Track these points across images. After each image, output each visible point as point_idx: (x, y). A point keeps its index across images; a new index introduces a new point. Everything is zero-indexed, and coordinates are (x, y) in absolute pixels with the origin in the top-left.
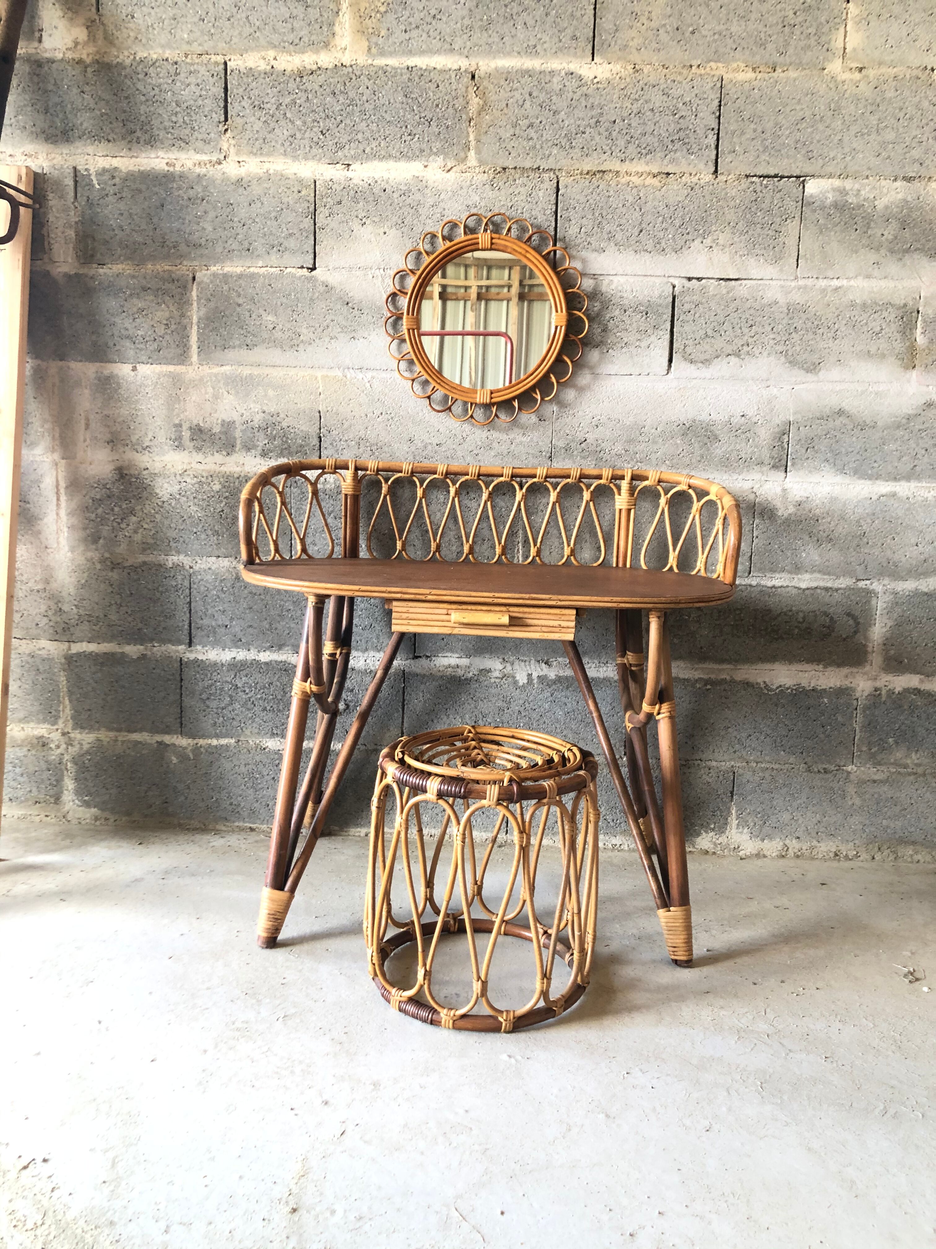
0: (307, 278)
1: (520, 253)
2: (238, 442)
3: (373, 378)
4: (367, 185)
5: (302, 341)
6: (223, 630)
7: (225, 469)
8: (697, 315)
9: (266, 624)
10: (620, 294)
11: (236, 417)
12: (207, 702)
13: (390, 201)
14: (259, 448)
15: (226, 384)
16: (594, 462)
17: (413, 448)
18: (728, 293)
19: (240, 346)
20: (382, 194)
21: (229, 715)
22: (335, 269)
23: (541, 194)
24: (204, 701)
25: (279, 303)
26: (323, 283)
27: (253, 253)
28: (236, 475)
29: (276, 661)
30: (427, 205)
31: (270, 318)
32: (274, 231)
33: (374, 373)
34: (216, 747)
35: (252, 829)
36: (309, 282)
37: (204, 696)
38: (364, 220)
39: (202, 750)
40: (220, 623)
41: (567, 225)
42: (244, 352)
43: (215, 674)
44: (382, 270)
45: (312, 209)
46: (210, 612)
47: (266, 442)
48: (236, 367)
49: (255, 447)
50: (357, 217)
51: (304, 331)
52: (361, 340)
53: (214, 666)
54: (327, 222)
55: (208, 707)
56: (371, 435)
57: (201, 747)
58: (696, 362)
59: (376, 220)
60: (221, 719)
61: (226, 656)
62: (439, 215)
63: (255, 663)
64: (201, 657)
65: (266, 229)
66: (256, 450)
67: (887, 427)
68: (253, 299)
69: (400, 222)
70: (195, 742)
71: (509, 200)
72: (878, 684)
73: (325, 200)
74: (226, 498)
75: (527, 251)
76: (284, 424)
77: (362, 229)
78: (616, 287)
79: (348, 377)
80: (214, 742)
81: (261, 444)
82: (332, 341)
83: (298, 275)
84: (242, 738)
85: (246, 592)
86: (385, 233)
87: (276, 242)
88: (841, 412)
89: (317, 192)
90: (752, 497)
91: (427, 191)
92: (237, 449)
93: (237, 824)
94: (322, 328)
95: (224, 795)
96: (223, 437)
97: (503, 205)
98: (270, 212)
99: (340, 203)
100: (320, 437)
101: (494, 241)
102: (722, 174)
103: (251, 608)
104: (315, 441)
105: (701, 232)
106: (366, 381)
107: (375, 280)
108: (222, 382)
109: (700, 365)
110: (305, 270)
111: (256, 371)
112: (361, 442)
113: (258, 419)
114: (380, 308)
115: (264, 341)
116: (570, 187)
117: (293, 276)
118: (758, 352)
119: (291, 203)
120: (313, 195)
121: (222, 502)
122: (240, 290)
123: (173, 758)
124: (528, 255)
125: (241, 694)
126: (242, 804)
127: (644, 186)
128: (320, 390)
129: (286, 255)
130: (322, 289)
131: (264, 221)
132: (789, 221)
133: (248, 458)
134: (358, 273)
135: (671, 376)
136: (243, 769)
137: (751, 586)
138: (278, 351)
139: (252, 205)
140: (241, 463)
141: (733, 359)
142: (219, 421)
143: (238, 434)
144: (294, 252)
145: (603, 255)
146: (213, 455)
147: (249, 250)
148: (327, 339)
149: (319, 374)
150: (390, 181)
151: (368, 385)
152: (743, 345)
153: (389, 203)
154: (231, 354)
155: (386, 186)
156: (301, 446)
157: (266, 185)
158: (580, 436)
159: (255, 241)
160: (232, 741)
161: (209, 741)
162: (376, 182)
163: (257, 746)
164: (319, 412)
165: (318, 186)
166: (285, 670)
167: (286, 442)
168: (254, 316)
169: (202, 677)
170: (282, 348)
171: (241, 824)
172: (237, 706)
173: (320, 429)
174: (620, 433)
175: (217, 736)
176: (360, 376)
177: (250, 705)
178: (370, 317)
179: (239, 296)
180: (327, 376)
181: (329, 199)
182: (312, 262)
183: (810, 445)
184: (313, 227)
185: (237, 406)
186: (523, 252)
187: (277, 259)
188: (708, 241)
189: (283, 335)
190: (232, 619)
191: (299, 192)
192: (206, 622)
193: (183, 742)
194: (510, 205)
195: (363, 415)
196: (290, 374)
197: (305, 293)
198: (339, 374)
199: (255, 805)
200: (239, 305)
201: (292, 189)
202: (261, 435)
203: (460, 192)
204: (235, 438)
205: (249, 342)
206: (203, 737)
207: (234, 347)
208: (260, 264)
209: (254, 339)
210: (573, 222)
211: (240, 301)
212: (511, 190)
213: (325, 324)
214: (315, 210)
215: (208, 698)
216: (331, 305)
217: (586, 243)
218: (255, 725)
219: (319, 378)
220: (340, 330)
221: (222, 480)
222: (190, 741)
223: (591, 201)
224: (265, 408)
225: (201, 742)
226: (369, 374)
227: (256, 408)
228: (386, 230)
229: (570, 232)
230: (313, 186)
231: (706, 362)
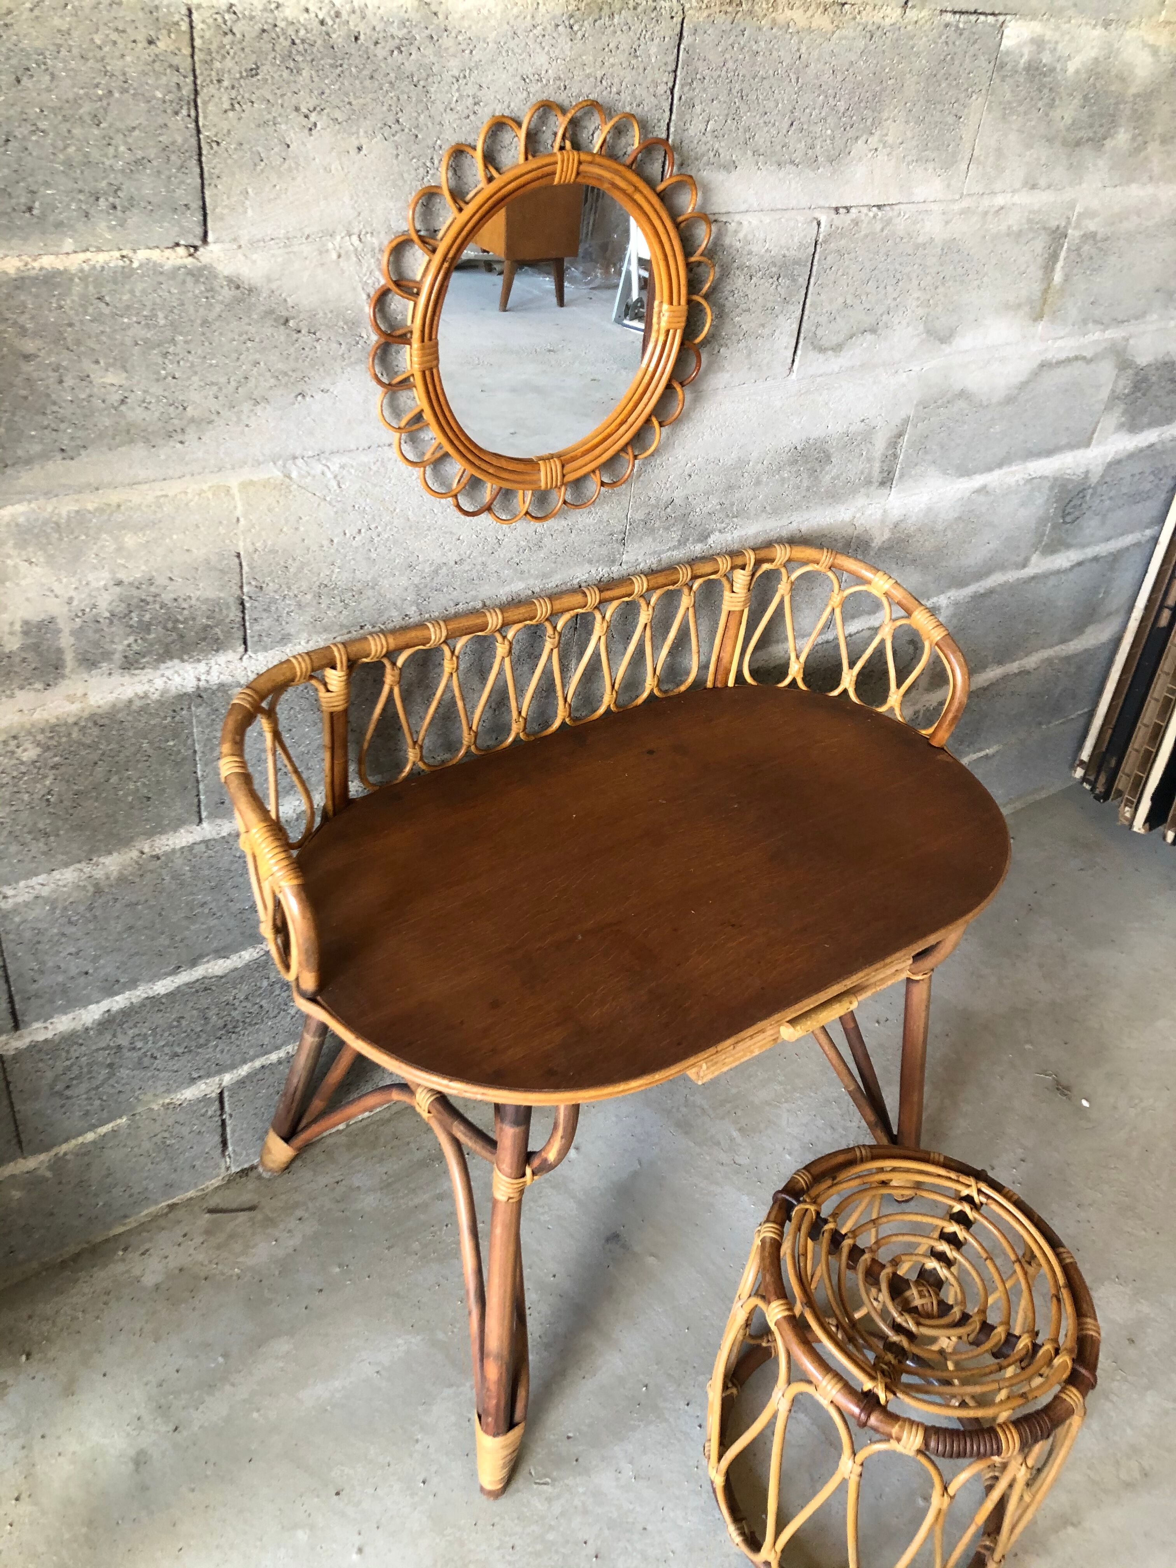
0: (190, 273)
1: (624, 191)
2: (69, 657)
3: (343, 467)
4: (316, 23)
5: (192, 420)
6: (82, 980)
7: (45, 715)
8: (840, 273)
9: (164, 941)
10: (747, 248)
11: (55, 608)
12: (68, 1093)
13: (370, 67)
14: (117, 656)
15: (22, 544)
16: (679, 533)
17: (416, 580)
18: (882, 230)
19: (45, 456)
20: (353, 48)
21: (112, 1091)
22: (254, 244)
23: (653, 50)
24: (60, 1094)
25: (128, 341)
26: (230, 280)
27: (43, 217)
28: (71, 720)
29: (187, 984)
30: (447, 77)
31: (111, 378)
32: (95, 155)
33: (344, 460)
34: (94, 1142)
35: (172, 1207)
36: (197, 281)
37: (59, 1087)
38: (313, 117)
39: (68, 1157)
40: (74, 971)
41: (688, 117)
42: (56, 466)
43: (75, 1047)
44: (355, 239)
45: (187, 91)
46: (50, 964)
47: (131, 639)
48: (42, 501)
49: (107, 656)
50: (297, 109)
51: (195, 396)
52: (319, 396)
53: (71, 1039)
54: (225, 126)
55: (68, 1098)
56: (341, 577)
57: (65, 1154)
58: (826, 349)
59: (337, 114)
60: (97, 1103)
61: (92, 1014)
62: (470, 101)
63: (154, 1002)
64: (41, 1038)
65: (71, 150)
66: (110, 660)
67: (1000, 404)
68: (59, 339)
69: (390, 120)
70: (52, 1153)
71: (599, 64)
72: (917, 708)
73: (217, 65)
74: (54, 767)
75: (636, 189)
76: (167, 597)
77: (311, 142)
78: (746, 236)
79: (294, 475)
80: (90, 1136)
81: (120, 648)
82: (258, 409)
83: (168, 265)
84: (140, 1109)
85: (118, 905)
86: (360, 149)
87: (104, 184)
88: (963, 394)
89: (198, 43)
90: (850, 531)
91: (447, 42)
92: (67, 671)
93: (143, 1214)
94: (233, 384)
95: (117, 1191)
96: (30, 656)
97: (588, 76)
98: (76, 102)
99: (253, 72)
100: (242, 603)
101: (583, 168)
102: (913, 7)
103: (131, 928)
104: (234, 614)
105: (869, 121)
106: (329, 475)
107: (343, 263)
108: (11, 543)
109: (830, 352)
110: (181, 251)
111: (91, 503)
112: (324, 591)
113: (105, 603)
114: (354, 324)
115: (101, 436)
116: (700, 32)
117: (155, 269)
118: (896, 322)
119: (132, 73)
120: (187, 51)
121: (45, 777)
122: (22, 319)
123: (14, 1193)
124: (638, 197)
125: (129, 1054)
126: (151, 1186)
127: (810, 30)
128: (239, 512)
129: (134, 218)
130: (227, 294)
131: (64, 127)
132: (974, 97)
133: (93, 681)
134: (307, 249)
135: (794, 376)
136: (147, 1145)
137: (827, 642)
138: (139, 451)
139: (25, 81)
140: (79, 694)
141: (869, 336)
142: (17, 627)
143: (66, 641)
144: (151, 208)
145: (735, 175)
146: (12, 696)
147: (30, 209)
148: (246, 406)
149: (234, 483)
150: (369, 13)
151: (333, 484)
152: (882, 315)
153: (366, 72)
154: (26, 478)
155: (362, 28)
156: (206, 628)
157: (57, 22)
158: (665, 497)
159: (47, 185)
160: (124, 1120)
161: (80, 1140)
162: (338, 15)
163: (166, 1106)
164: (238, 556)
165: (198, 26)
166: (206, 989)
167: (175, 629)
168: (69, 382)
169: (50, 1062)
170: (147, 440)
171: (153, 1209)
172: (124, 1073)
173: (241, 587)
174: (716, 479)
175: (93, 1127)
176: (318, 468)
177: (146, 1061)
178: (335, 346)
179: (23, 332)
180: (252, 483)
181: (229, 63)
182: (199, 231)
183: (921, 446)
184: (193, 141)
185: (56, 587)
186: (630, 190)
187: (112, 228)
188: (874, 141)
189: (146, 415)
190: (96, 959)
191: (151, 42)
192: (43, 982)
193: (31, 1163)
194: (599, 74)
195: (326, 543)
196: (171, 494)
197: (191, 309)
198: (277, 474)
199: (173, 1176)
200: (27, 357)
201: (132, 34)
202: (118, 629)
203: (512, 44)
204: (60, 651)
205: (65, 442)
206: (66, 1140)
207: (29, 461)
208: (69, 244)
209: (80, 433)
210: (698, 108)
211: (29, 346)
212: (604, 39)
213: (240, 373)
214: (196, 92)
215: (68, 1087)
216: (252, 329)
217: (711, 154)
218: (159, 1083)
219: (235, 491)
220: (273, 381)
221: (40, 737)
222: (43, 1157)
223: (730, 64)
224: (121, 575)
225: (64, 1148)
226: (335, 464)
227: (100, 578)
228: (364, 141)
229: (691, 132)
230: (184, 26)
231: (837, 348)
